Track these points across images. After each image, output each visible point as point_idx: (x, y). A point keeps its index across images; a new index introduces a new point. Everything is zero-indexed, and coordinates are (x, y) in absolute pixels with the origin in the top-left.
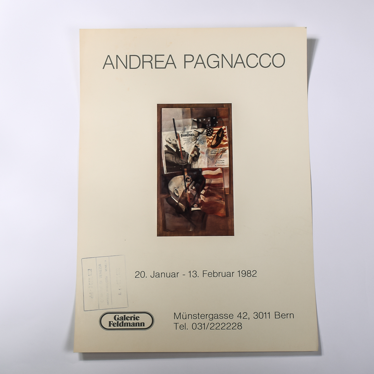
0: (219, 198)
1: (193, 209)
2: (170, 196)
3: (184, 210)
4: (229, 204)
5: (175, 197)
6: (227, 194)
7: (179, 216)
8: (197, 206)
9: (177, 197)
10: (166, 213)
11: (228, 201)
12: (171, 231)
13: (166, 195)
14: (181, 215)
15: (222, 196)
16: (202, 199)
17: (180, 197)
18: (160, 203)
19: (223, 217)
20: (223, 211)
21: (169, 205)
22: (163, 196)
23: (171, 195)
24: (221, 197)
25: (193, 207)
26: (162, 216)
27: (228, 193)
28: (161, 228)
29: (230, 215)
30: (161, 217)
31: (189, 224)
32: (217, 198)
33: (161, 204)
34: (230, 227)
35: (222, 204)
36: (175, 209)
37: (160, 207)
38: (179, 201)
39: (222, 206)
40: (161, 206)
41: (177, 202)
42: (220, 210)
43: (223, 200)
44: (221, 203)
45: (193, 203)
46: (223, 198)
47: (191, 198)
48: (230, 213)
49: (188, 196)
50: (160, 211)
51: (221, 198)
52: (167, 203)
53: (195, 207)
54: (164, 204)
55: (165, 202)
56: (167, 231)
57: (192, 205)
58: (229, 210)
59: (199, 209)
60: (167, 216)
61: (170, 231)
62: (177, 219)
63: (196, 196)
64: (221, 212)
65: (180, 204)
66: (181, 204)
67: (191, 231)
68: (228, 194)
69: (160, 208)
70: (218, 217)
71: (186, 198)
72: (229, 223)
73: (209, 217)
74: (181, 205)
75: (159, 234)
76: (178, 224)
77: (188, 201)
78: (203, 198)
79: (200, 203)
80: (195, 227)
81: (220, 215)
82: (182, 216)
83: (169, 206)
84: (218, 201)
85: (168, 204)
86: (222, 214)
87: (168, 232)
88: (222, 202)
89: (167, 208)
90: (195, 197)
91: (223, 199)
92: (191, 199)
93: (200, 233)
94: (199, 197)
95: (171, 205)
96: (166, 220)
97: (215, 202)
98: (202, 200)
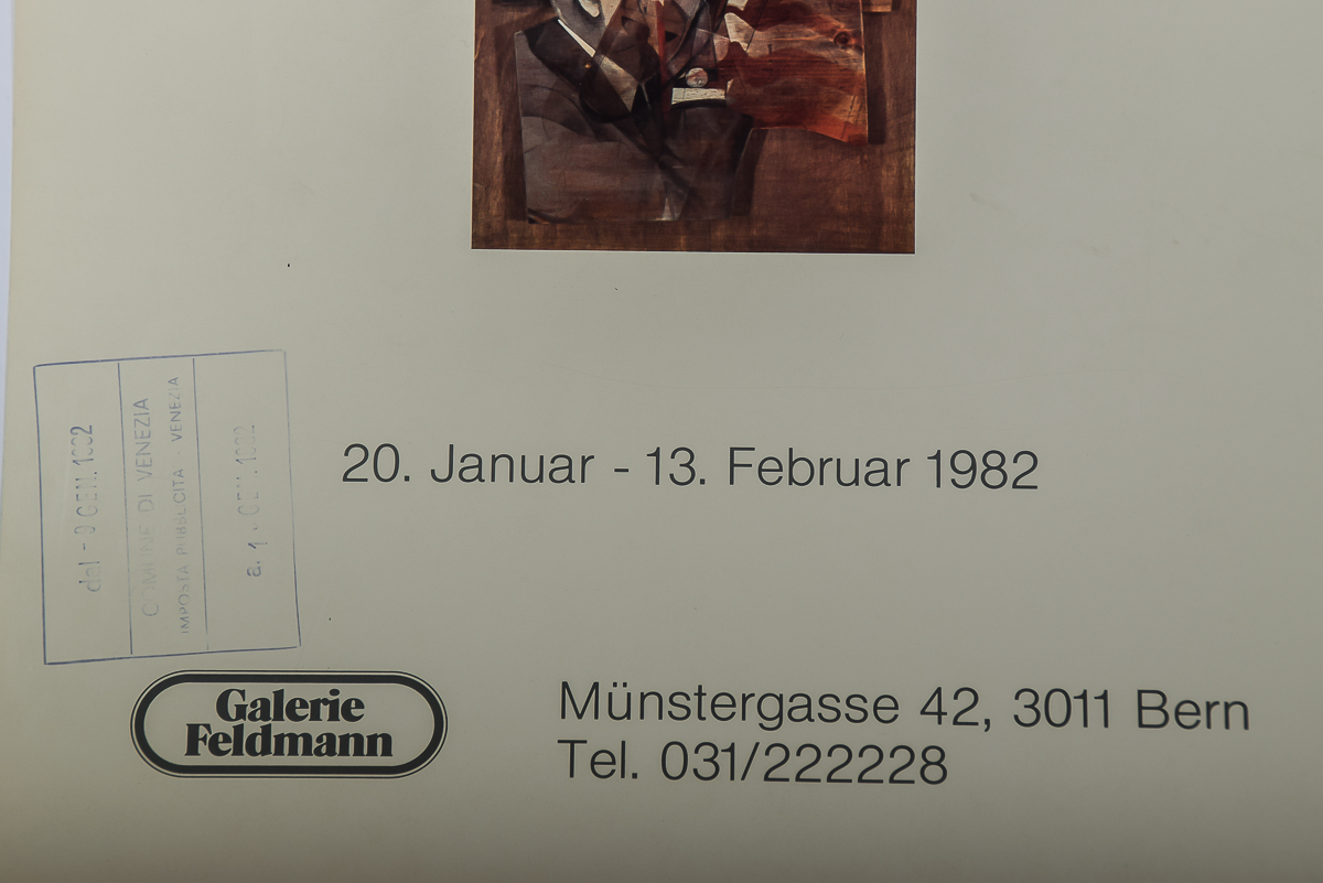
0: (831, 32)
1: (679, 95)
2: (551, 16)
3: (628, 100)
4: (887, 70)
5: (579, 25)
6: (879, 10)
7: (601, 136)
8: (704, 78)
9: (592, 22)
10: (527, 114)
11: (885, 53)
12: (554, 221)
13: (529, 11)
14: (610, 127)
15: (849, 22)
16: (734, 37)
17: (607, 22)
18: (491, 59)
19: (855, 146)
20: (856, 107)
21: (546, 70)
22: (512, 15)
23: (554, 11)
24: (842, 27)
25: (683, 84)
26: (504, 130)
27: (885, 4)
28: (496, 200)
29: (891, 135)
30: (497, 137)
31: (658, 179)
32: (821, 33)
33: (499, 65)
34: (890, 204)
35: (846, 69)
36: (575, 96)
37: (494, 78)
38: (603, 48)
39: (847, 80)
40: (499, 74)
41: (591, 52)
42: (836, 101)
43: (858, 48)
44: (842, 63)
45: (682, 60)
46: (856, 34)
47: (670, 28)
48: (891, 123)
49: (653, 20)
50: (491, 104)
51: (845, 33)
52: (532, 56)
53: (691, 82)
54: (512, 67)
55: (522, 50)
56: (532, 221)
57: (675, 70)
58: (889, 105)
59: (716, 94)
60: (533, 134)
61: (545, 218)
62: (589, 149)
63: (702, 19)
64: (842, 118)
65: (607, 63)
66: (615, 66)
67: (665, 218)
68: (888, 9)
69: (495, 85)
70: (822, 142)
71: (644, 30)
72: (888, 178)
73: (772, 145)
74: (614, 72)
75: (485, 237)
76: (593, 182)
77: (652, 49)
78: (739, 30)
79: (720, 59)
80: (691, 201)
81: (835, 133)
82: (619, 134)
83: (545, 78)
84: (824, 54)
85: (540, 63)
86: (847, 123)
87: (534, 226)
88: (846, 57)
89: (534, 86)
90: (695, 23)
91: (853, 42)
92: (669, 37)
93: (720, 234)
94: (717, 26)
95: (555, 67)
96: (527, 157)
97: (811, 56)
98: (737, 45)
